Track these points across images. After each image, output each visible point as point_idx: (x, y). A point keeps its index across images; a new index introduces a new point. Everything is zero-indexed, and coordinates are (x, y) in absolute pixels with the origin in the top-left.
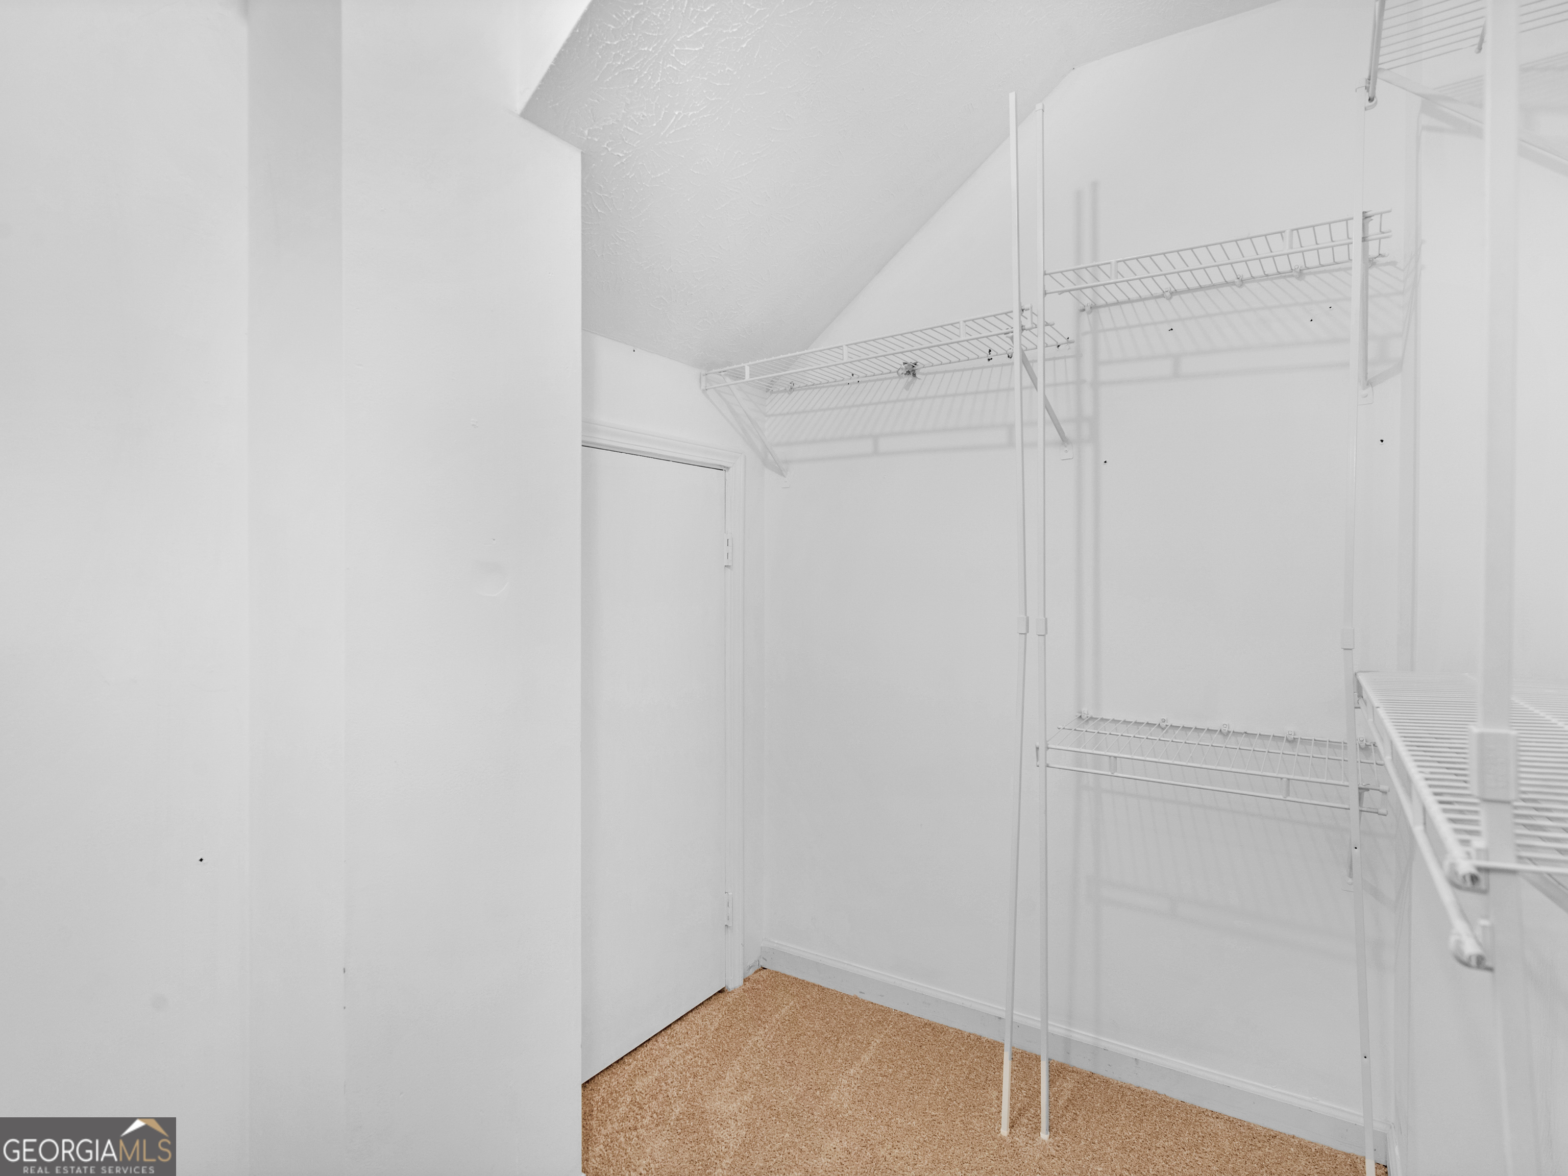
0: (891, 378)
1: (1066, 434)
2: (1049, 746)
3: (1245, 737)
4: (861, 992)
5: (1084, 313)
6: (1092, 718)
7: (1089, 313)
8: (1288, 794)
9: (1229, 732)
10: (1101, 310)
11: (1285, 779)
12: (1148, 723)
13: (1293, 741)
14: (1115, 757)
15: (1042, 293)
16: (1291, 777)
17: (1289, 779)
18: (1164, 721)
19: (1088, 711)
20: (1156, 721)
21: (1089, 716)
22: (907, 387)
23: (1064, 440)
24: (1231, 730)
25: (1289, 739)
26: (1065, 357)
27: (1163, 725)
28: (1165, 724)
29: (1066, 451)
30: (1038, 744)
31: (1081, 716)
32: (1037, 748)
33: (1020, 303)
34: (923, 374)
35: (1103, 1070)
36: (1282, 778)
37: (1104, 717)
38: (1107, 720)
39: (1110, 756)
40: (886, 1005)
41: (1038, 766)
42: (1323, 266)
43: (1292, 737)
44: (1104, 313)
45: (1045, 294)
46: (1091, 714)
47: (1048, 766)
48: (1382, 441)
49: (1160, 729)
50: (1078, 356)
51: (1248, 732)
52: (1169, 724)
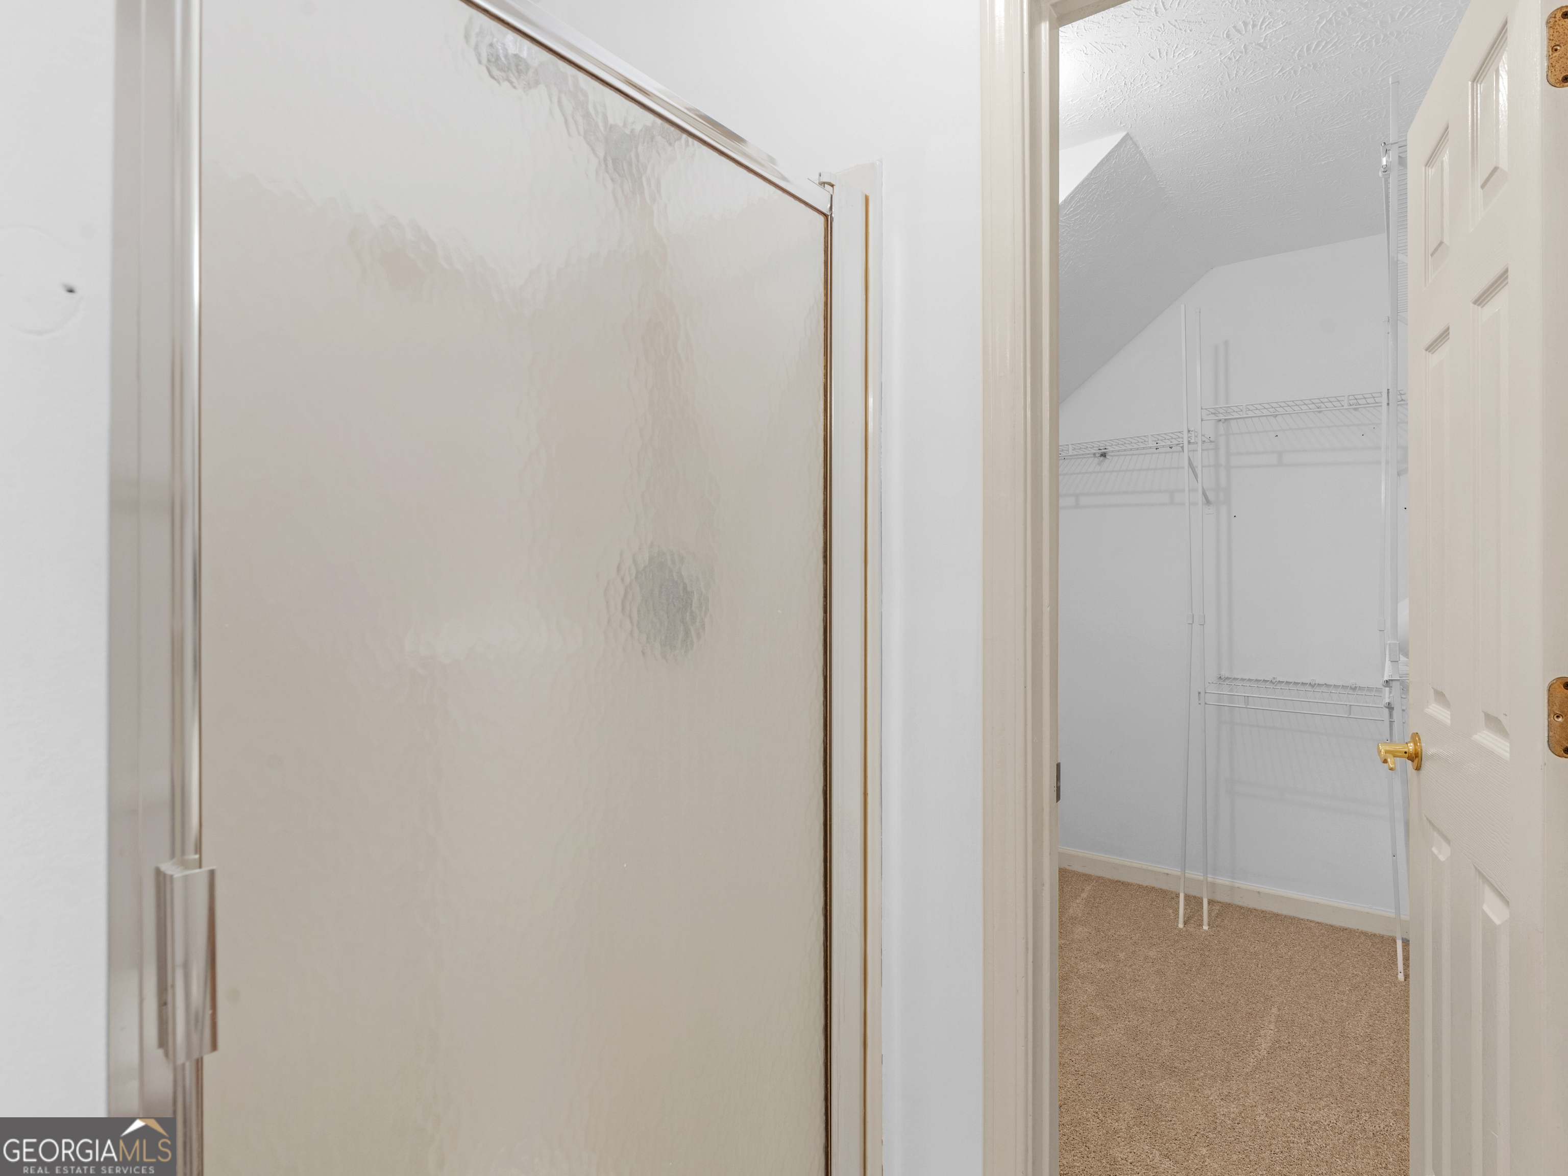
0: (1088, 458)
1: (1209, 499)
2: (1207, 691)
3: (1325, 687)
4: (1069, 866)
5: (1221, 423)
6: (1228, 678)
7: (1223, 423)
8: (1350, 714)
9: (1315, 684)
10: (1232, 421)
11: (1348, 706)
12: (1264, 680)
13: (1354, 689)
14: (1248, 697)
15: (1200, 420)
16: (1352, 704)
17: (1350, 705)
18: (1274, 678)
19: (1225, 673)
20: (1269, 678)
21: (1226, 677)
22: (1100, 464)
23: (1208, 502)
24: (1317, 683)
25: (1352, 687)
26: (1208, 450)
27: (1274, 681)
28: (1275, 680)
29: (1209, 509)
30: (1199, 690)
31: (1220, 677)
32: (1199, 693)
33: (1188, 427)
34: (1111, 456)
35: (1238, 901)
36: (1346, 705)
37: (1236, 677)
38: (1237, 679)
39: (1245, 696)
40: (1088, 872)
41: (1200, 704)
42: (1369, 404)
43: (1354, 686)
44: (1233, 423)
45: (1202, 420)
46: (1227, 675)
47: (1206, 704)
48: (1405, 508)
49: (1272, 684)
50: (1217, 449)
51: (1327, 684)
52: (1278, 680)
